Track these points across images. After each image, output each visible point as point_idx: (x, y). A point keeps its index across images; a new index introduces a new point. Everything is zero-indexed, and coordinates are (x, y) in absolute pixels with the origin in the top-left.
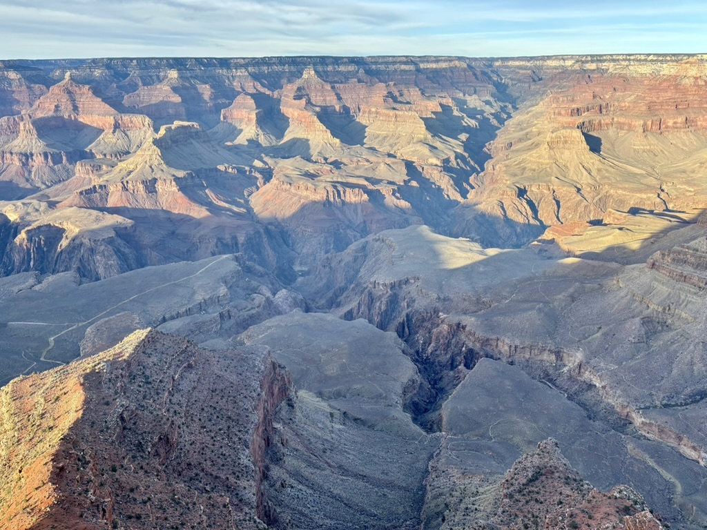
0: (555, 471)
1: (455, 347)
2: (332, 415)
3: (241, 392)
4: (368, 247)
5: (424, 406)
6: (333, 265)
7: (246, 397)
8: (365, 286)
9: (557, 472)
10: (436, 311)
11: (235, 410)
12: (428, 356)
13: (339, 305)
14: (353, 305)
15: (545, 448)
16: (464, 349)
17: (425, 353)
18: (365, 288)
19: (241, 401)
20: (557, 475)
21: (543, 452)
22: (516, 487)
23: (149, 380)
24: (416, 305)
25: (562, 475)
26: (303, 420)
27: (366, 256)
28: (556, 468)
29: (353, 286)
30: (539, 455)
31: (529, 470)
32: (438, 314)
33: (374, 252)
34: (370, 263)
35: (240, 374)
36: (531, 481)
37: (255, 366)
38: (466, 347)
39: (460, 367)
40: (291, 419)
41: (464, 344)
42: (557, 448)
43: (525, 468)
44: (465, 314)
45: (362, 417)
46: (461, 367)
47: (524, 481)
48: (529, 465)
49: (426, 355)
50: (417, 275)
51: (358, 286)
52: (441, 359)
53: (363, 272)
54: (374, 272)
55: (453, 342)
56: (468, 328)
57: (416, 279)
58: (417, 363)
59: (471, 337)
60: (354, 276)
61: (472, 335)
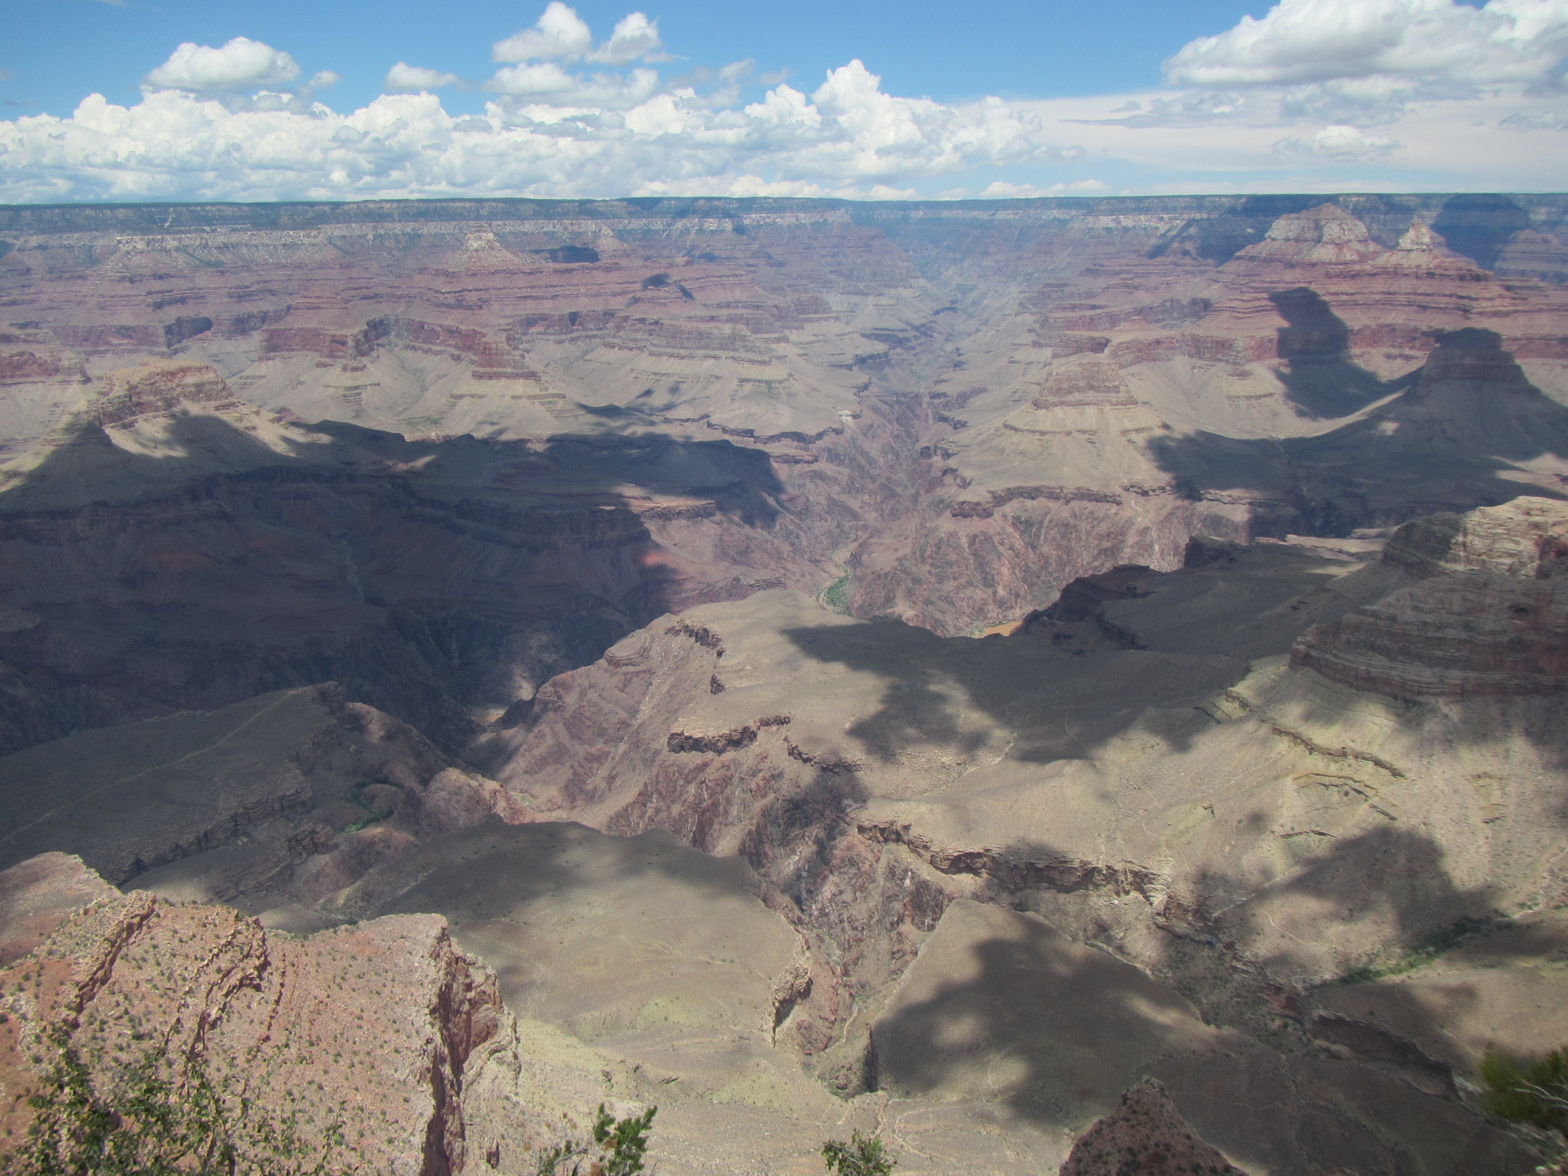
0: (1168, 1155)
1: (886, 879)
2: (608, 1076)
3: (386, 1037)
4: (656, 650)
5: (824, 1030)
6: (571, 699)
7: (397, 1051)
8: (655, 746)
9: (1174, 1156)
10: (834, 796)
11: (372, 1086)
12: (822, 909)
13: (592, 797)
14: (629, 795)
15: (1138, 1102)
16: (908, 882)
17: (816, 901)
18: (657, 752)
19: (386, 1061)
20: (1172, 1163)
21: (1134, 1112)
23: (142, 1030)
24: (786, 786)
25: (1185, 1164)
26: (536, 1097)
27: (650, 672)
28: (1168, 1147)
29: (623, 747)
30: (1127, 1120)
31: (1111, 1158)
32: (839, 803)
33: (671, 663)
34: (665, 689)
35: (378, 993)
37: (411, 970)
38: (912, 878)
39: (903, 928)
40: (507, 1098)
41: (905, 871)
42: (1164, 1100)
43: (1100, 1157)
44: (904, 798)
45: (682, 1076)
46: (907, 927)
48: (1108, 1148)
49: (819, 906)
50: (783, 712)
51: (636, 745)
52: (855, 913)
53: (646, 709)
54: (676, 711)
55: (881, 868)
56: (914, 832)
57: (782, 721)
58: (799, 928)
59: (922, 852)
60: (624, 724)
61: (926, 847)
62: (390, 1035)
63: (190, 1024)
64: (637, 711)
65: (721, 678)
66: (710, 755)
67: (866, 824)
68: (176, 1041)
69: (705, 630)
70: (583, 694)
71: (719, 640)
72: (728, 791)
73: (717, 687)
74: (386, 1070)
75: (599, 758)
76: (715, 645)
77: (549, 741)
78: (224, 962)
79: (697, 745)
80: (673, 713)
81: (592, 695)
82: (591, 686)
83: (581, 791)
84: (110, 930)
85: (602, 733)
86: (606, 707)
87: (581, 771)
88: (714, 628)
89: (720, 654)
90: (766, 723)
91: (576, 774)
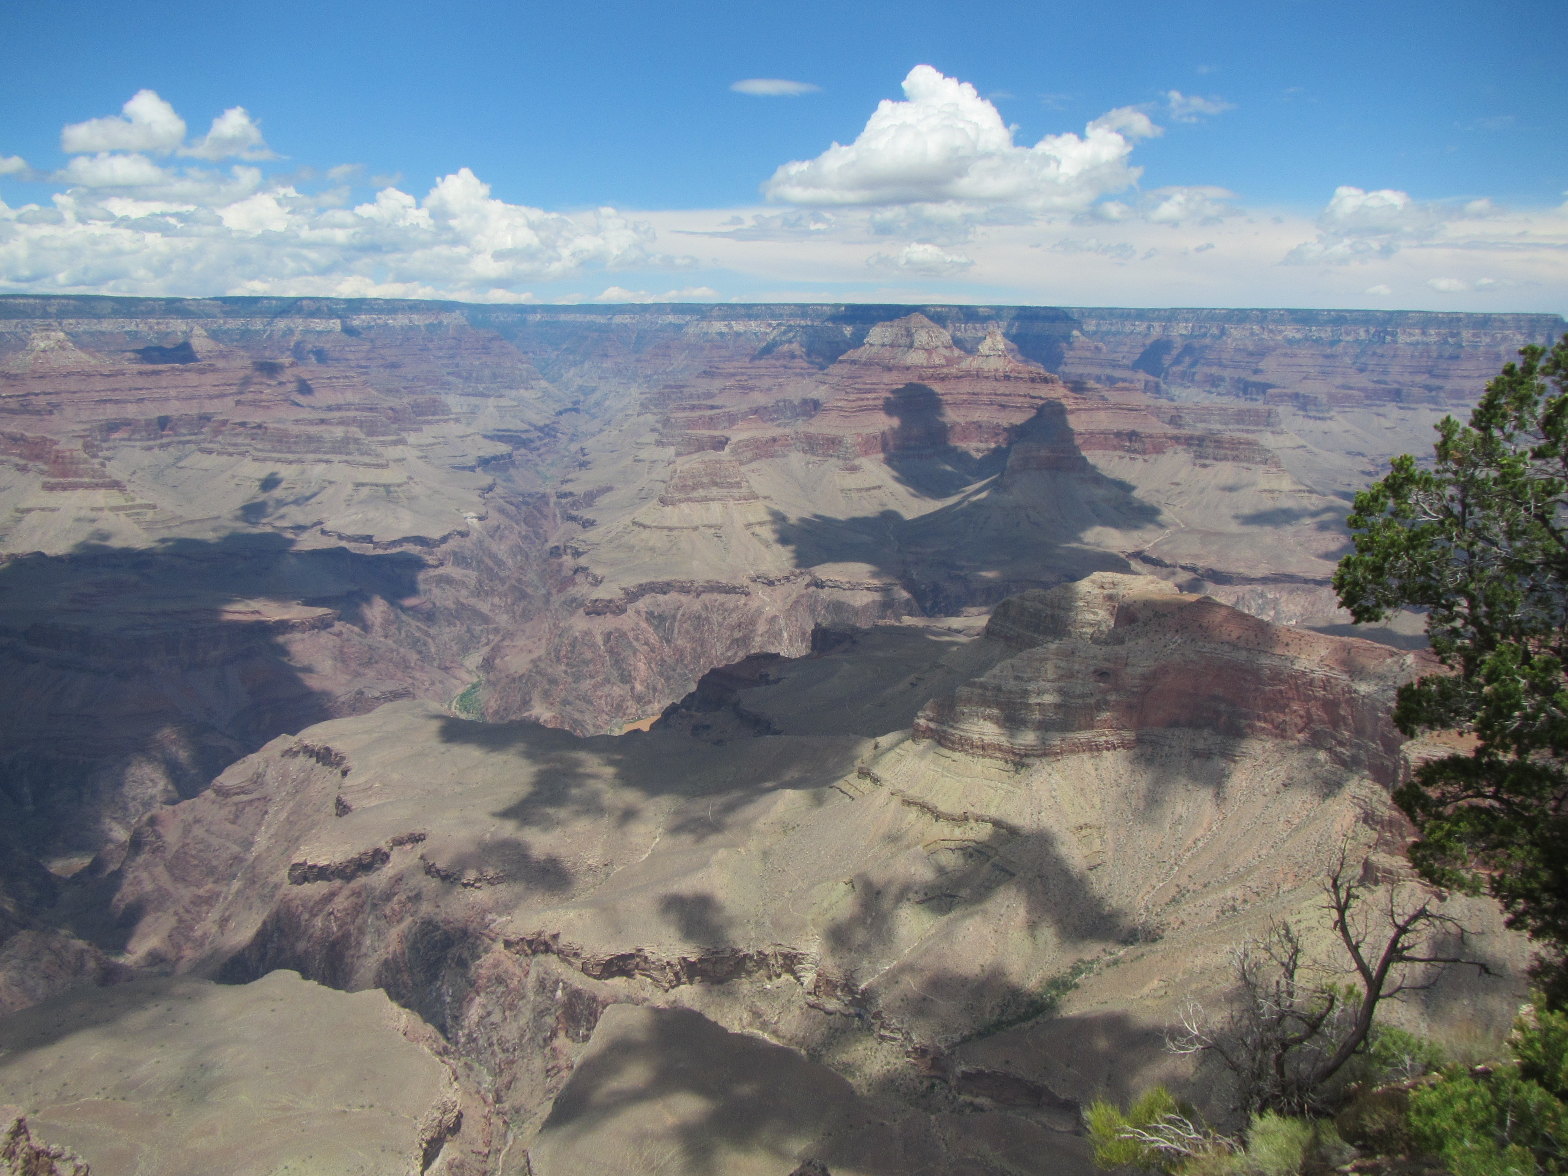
1: (537, 993)
4: (271, 775)
5: (477, 1165)
6: (170, 838)
8: (274, 879)
10: (477, 912)
12: (470, 1035)
14: (246, 937)
16: (559, 993)
17: (462, 1028)
18: (277, 886)
24: (424, 906)
27: (266, 799)
29: (236, 885)
32: (483, 919)
33: (289, 787)
34: (283, 816)
38: (564, 988)
39: (556, 1043)
41: (557, 982)
46: (561, 1041)
49: (466, 1031)
50: (418, 829)
51: (252, 882)
52: (505, 1034)
53: (262, 841)
54: (297, 839)
55: (531, 981)
56: (563, 941)
57: (416, 839)
58: (445, 1058)
59: (573, 960)
60: (237, 859)
61: (576, 955)
64: (251, 844)
65: (347, 799)
66: (337, 883)
67: (513, 938)
69: (327, 749)
70: (187, 830)
71: (343, 758)
72: (359, 921)
73: (342, 808)
75: (209, 900)
76: (338, 764)
77: (148, 887)
79: (322, 873)
80: (294, 842)
81: (198, 831)
82: (197, 821)
83: (188, 939)
85: (211, 871)
86: (215, 842)
87: (187, 917)
88: (337, 746)
89: (345, 773)
90: (399, 842)
91: (181, 921)
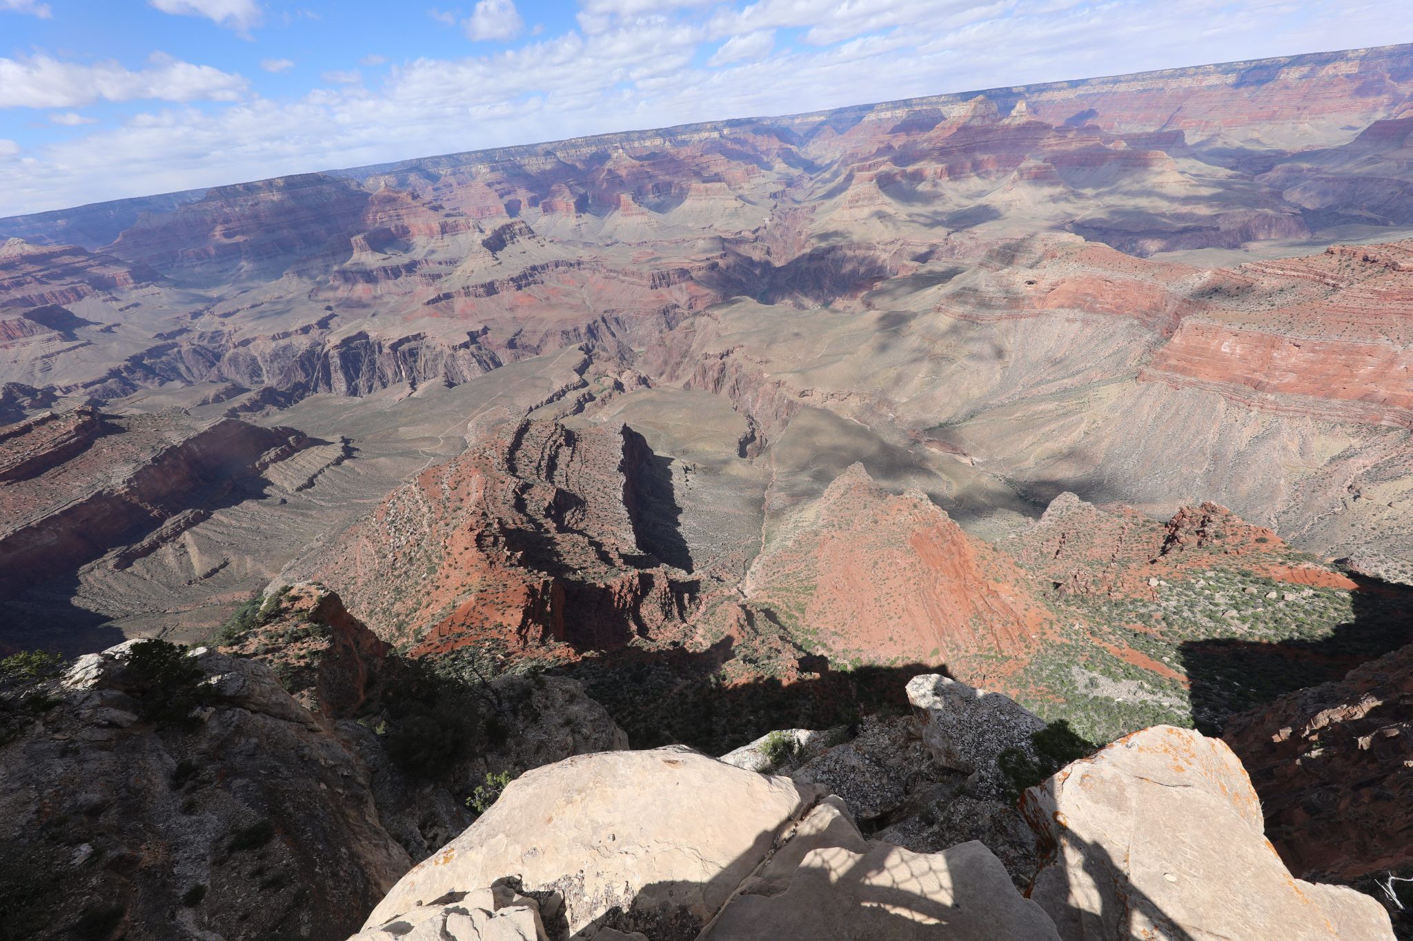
6: (667, 343)
8: (698, 358)
10: (760, 373)
13: (677, 378)
14: (690, 376)
15: (853, 470)
16: (785, 401)
18: (698, 360)
19: (609, 466)
21: (851, 473)
22: (832, 501)
24: (743, 370)
27: (695, 331)
29: (687, 359)
30: (848, 476)
32: (762, 374)
34: (700, 337)
36: (843, 495)
38: (787, 399)
41: (785, 397)
42: (862, 469)
44: (784, 372)
47: (839, 496)
50: (741, 343)
51: (691, 359)
53: (694, 346)
54: (705, 344)
55: (776, 397)
56: (788, 383)
57: (741, 346)
60: (687, 351)
61: (792, 388)
62: (610, 458)
63: (546, 457)
64: (691, 346)
65: (719, 331)
66: (716, 360)
67: (771, 381)
68: (542, 463)
69: (713, 313)
71: (718, 317)
72: (723, 372)
73: (718, 335)
74: (610, 469)
75: (678, 363)
76: (716, 319)
77: (662, 359)
78: (554, 438)
79: (711, 356)
80: (702, 345)
81: (674, 341)
82: (674, 337)
83: (674, 375)
84: (515, 430)
85: (679, 354)
86: (679, 344)
89: (718, 322)
90: (736, 347)
